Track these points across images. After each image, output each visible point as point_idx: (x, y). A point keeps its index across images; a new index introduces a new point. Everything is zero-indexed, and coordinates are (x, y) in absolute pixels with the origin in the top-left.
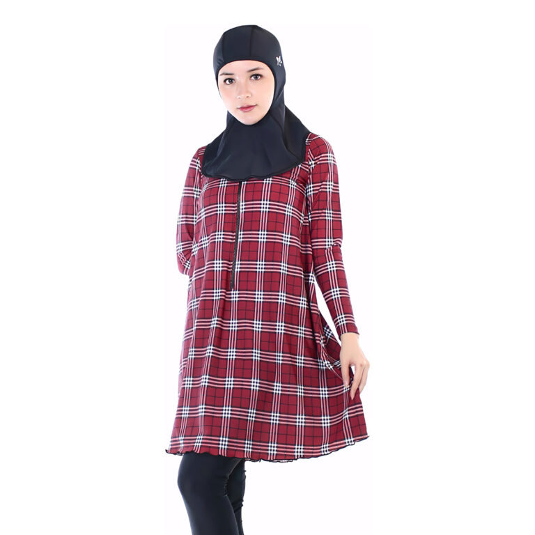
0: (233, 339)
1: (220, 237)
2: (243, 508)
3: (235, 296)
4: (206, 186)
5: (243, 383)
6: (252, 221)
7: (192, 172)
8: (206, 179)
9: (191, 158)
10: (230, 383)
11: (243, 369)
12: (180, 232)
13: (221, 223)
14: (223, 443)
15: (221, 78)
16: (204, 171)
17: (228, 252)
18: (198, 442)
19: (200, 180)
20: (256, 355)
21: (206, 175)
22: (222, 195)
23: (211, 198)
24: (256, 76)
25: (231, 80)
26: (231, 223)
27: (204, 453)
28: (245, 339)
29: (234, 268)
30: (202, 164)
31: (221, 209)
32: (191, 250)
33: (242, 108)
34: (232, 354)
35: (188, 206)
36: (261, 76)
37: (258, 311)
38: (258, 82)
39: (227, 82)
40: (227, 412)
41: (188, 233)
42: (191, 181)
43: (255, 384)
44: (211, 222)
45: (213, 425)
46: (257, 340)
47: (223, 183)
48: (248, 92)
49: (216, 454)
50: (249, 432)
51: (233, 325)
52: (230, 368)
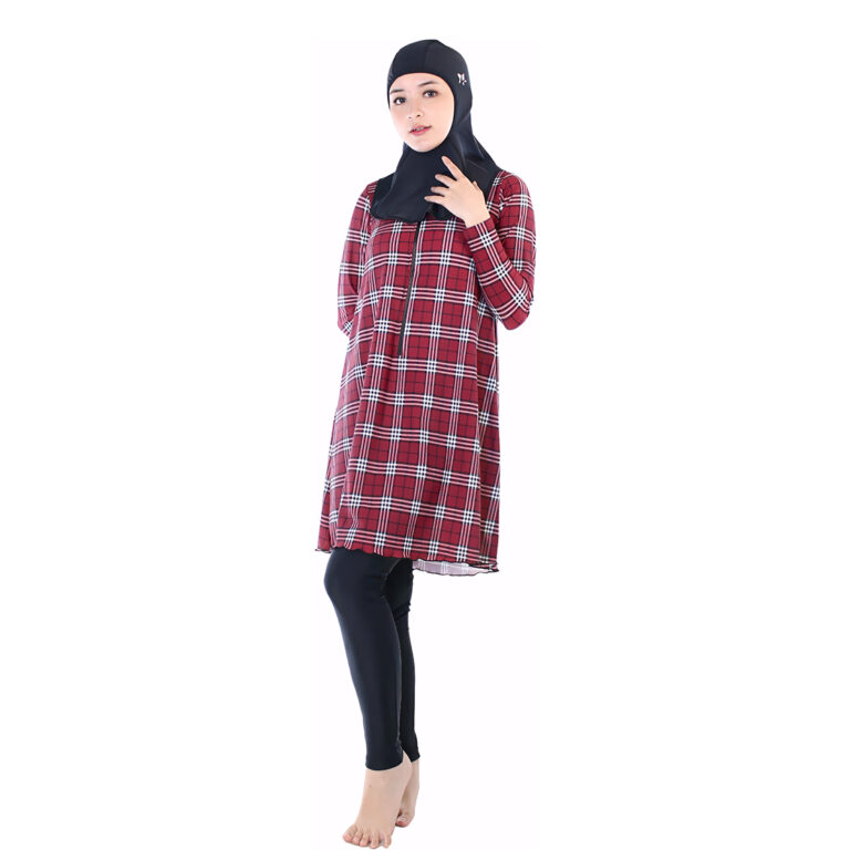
0: (398, 416)
1: (389, 291)
2: (409, 613)
3: (403, 364)
4: (376, 231)
5: (407, 470)
6: (429, 276)
7: (358, 212)
8: (378, 222)
9: (358, 196)
10: (391, 468)
11: (408, 453)
12: (342, 282)
13: (391, 275)
14: (380, 540)
15: (392, 97)
16: (374, 213)
17: (397, 311)
18: (351, 536)
19: (369, 221)
20: (424, 437)
21: (377, 217)
22: (394, 242)
23: (382, 245)
24: (432, 93)
25: (403, 100)
26: (403, 277)
27: (358, 550)
28: (411, 417)
29: (403, 331)
30: (372, 204)
31: (393, 258)
32: (355, 306)
33: (413, 131)
34: (396, 434)
35: (353, 253)
36: (436, 92)
37: (430, 383)
38: (432, 100)
39: (398, 102)
40: (386, 503)
41: (352, 284)
42: (357, 222)
43: (421, 471)
44: (380, 275)
45: (369, 518)
46: (425, 419)
47: (398, 227)
48: (419, 110)
49: (371, 552)
50: (411, 528)
51: (399, 399)
52: (393, 451)
